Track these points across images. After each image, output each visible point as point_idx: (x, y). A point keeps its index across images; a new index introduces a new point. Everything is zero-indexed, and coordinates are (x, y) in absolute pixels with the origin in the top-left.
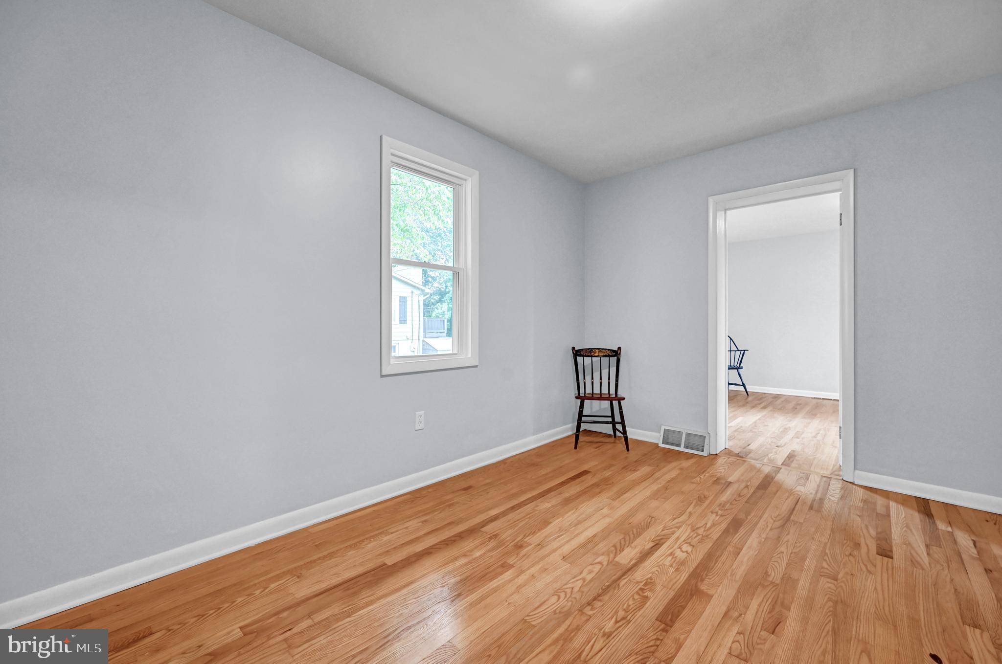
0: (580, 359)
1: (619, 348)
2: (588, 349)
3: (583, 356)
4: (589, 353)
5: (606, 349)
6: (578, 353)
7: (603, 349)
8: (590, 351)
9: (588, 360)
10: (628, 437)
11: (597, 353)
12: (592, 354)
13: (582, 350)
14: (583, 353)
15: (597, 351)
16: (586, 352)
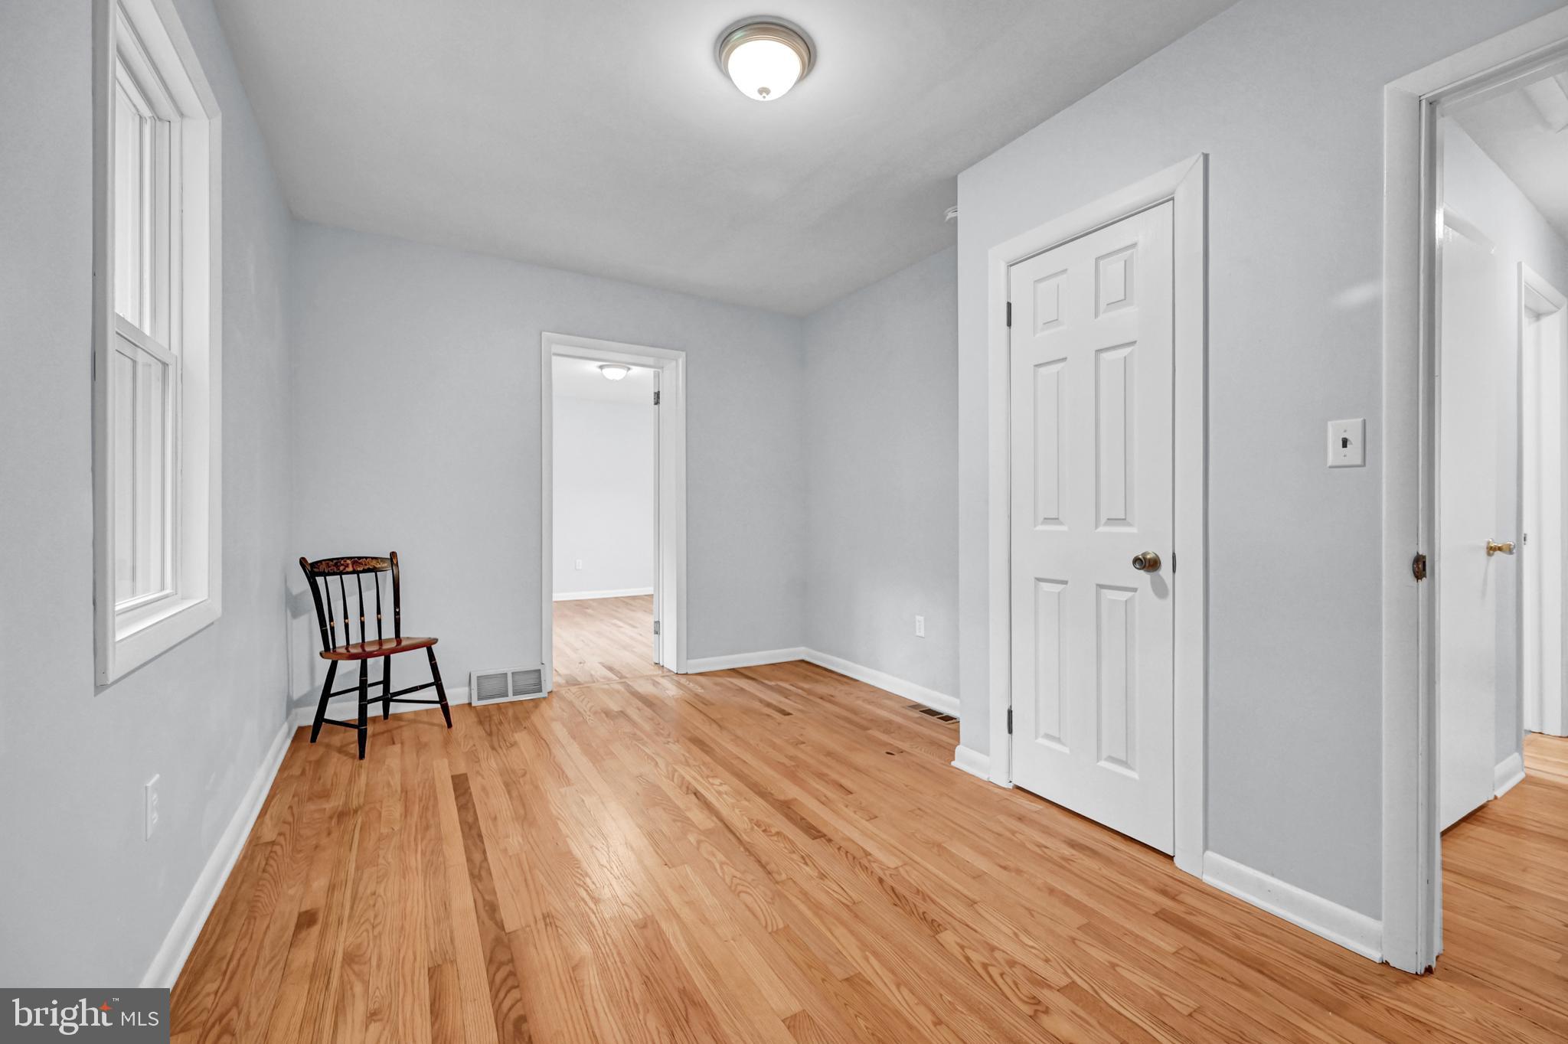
0: (320, 580)
1: (393, 555)
2: (332, 560)
3: (324, 574)
4: (336, 566)
5: (366, 558)
6: (316, 570)
7: (360, 558)
8: (336, 564)
9: (334, 581)
10: (450, 704)
11: (350, 566)
12: (342, 568)
13: (321, 562)
14: (323, 567)
15: (349, 562)
16: (328, 566)
